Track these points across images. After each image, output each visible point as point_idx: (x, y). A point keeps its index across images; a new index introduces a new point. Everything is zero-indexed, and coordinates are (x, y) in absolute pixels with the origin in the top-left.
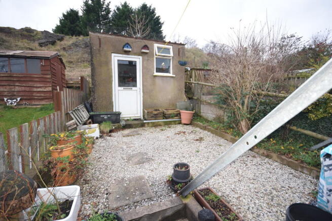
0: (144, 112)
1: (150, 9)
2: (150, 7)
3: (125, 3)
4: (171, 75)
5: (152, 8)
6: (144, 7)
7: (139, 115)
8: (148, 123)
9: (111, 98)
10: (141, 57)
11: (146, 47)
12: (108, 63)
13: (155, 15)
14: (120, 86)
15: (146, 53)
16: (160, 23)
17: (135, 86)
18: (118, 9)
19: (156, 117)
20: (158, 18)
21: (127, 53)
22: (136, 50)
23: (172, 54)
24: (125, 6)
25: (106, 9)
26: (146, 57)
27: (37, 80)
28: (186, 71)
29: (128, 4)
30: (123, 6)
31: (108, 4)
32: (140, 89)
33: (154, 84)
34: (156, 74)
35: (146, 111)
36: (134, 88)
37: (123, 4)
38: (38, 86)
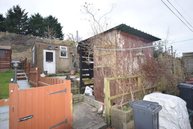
0: (56, 71)
1: (54, 19)
2: (54, 18)
3: (38, 14)
4: (67, 57)
5: (55, 18)
6: (51, 17)
7: (54, 73)
8: (58, 75)
9: (43, 66)
10: (55, 51)
11: (57, 47)
12: (42, 53)
13: (57, 22)
14: (46, 61)
15: (57, 50)
16: (61, 27)
17: (53, 61)
18: (33, 17)
19: (61, 73)
20: (59, 24)
21: (50, 49)
22: (53, 48)
23: (67, 50)
24: (38, 15)
25: (24, 16)
26: (57, 51)
27: (3, 59)
28: (73, 56)
29: (40, 15)
30: (36, 15)
31: (26, 14)
32: (54, 63)
33: (60, 60)
34: (61, 57)
35: (57, 71)
36: (52, 62)
37: (36, 14)
38: (3, 62)
